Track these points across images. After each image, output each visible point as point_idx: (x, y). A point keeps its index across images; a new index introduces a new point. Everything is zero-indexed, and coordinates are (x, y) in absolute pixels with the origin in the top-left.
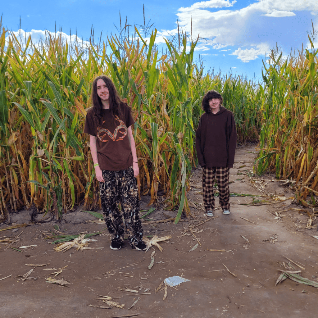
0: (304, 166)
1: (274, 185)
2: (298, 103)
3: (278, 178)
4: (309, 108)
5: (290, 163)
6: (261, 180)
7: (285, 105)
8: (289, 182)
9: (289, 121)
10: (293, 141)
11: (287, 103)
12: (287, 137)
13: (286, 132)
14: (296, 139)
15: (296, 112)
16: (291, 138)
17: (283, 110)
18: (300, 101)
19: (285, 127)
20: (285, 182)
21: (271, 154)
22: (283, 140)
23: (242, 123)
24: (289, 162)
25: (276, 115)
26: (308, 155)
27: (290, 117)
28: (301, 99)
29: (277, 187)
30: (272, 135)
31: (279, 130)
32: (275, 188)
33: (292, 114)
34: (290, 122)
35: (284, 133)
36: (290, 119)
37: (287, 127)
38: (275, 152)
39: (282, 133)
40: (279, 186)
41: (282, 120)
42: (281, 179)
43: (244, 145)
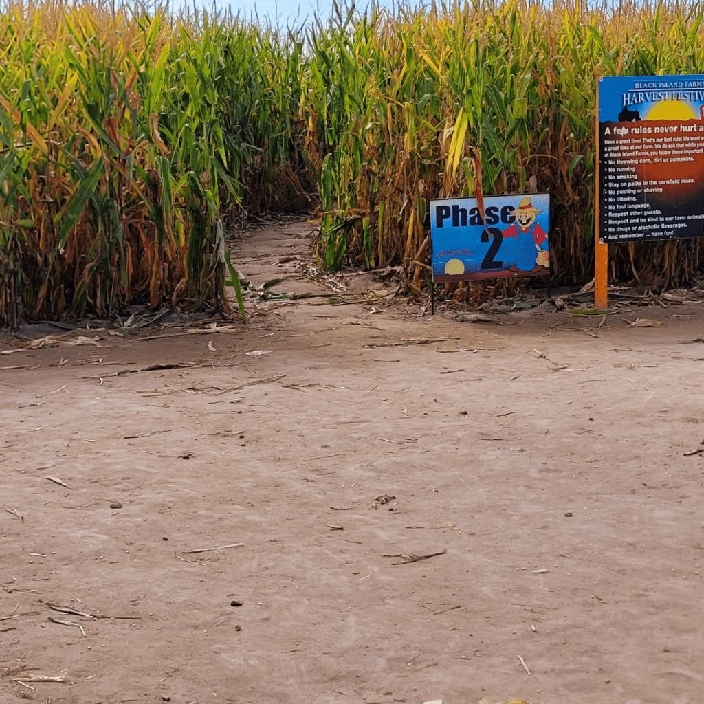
0: (413, 234)
1: (363, 280)
2: (393, 114)
3: (371, 269)
4: (411, 127)
5: (389, 236)
6: (337, 277)
7: (370, 116)
8: (391, 270)
9: (381, 151)
10: (391, 191)
11: (374, 111)
12: (380, 181)
13: (377, 172)
14: (397, 185)
15: (393, 131)
16: (387, 183)
17: (368, 128)
18: (396, 111)
19: (376, 162)
20: (384, 272)
21: (352, 223)
22: (373, 189)
23: (256, 152)
24: (388, 234)
25: (353, 135)
26: (418, 213)
27: (383, 140)
28: (399, 107)
29: (370, 282)
30: (351, 181)
31: (363, 167)
32: (367, 285)
33: (386, 134)
34: (383, 150)
35: (375, 174)
36: (383, 145)
37: (379, 163)
38: (359, 216)
39: (369, 173)
40: (374, 280)
41: (367, 148)
42: (375, 268)
43: (267, 219)
